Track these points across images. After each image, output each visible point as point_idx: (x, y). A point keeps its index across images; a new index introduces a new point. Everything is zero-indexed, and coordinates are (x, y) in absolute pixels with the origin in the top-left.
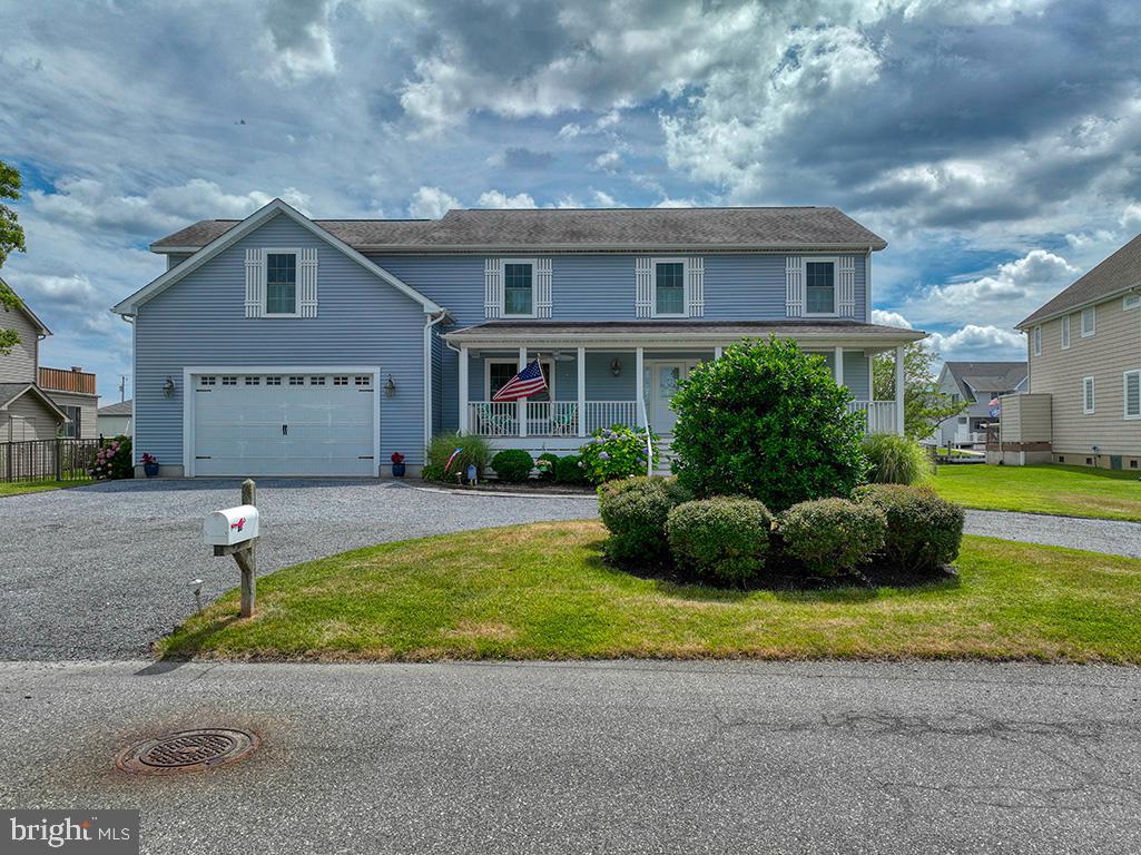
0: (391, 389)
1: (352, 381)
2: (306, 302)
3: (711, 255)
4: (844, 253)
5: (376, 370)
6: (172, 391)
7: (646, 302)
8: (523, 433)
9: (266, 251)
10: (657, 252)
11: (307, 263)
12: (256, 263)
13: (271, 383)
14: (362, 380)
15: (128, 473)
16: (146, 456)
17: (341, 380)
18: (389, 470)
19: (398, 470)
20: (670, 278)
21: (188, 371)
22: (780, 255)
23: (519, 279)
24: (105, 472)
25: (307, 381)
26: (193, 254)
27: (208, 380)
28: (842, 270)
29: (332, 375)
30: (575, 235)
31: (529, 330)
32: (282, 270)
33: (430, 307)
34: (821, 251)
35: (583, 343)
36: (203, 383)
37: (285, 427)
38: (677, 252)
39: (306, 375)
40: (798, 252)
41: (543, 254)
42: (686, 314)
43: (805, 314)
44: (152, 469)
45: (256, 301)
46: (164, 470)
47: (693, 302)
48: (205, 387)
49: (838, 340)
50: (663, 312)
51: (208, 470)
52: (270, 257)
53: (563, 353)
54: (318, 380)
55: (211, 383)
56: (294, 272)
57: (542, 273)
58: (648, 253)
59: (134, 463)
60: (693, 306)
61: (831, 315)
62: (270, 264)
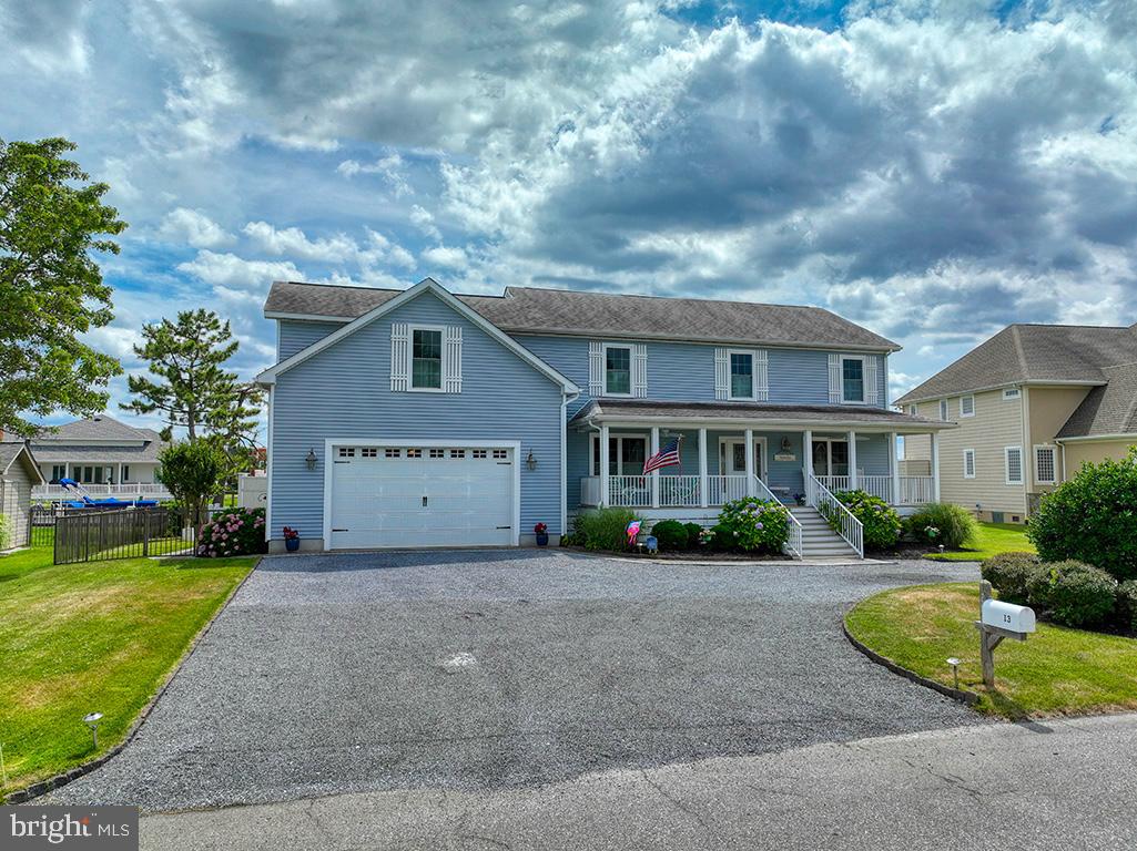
0: (530, 464)
1: (490, 455)
2: (452, 376)
3: (774, 349)
4: (869, 352)
5: (517, 445)
6: (313, 463)
7: (723, 389)
8: (656, 503)
9: (412, 327)
10: (732, 345)
11: (452, 341)
12: (403, 338)
13: (411, 456)
14: (500, 453)
15: (262, 547)
16: (286, 530)
17: (479, 453)
18: (533, 540)
19: (541, 540)
20: (742, 366)
21: (329, 443)
22: (822, 352)
23: (617, 361)
24: (230, 546)
25: (447, 454)
26: (347, 323)
27: (347, 452)
28: (869, 367)
29: (470, 448)
30: (656, 325)
32: (426, 350)
34: (853, 350)
35: (703, 424)
36: (342, 455)
37: (425, 499)
38: (748, 345)
39: (446, 448)
40: (836, 350)
41: (639, 341)
42: (754, 399)
43: (843, 402)
44: (292, 542)
45: (402, 374)
46: (306, 544)
47: (760, 389)
48: (343, 459)
49: (894, 427)
50: (736, 396)
51: (345, 542)
52: (417, 335)
53: (671, 431)
54: (458, 453)
55: (350, 455)
56: (439, 348)
57: (638, 357)
58: (724, 345)
59: (268, 538)
60: (761, 391)
61: (862, 403)
62: (415, 340)
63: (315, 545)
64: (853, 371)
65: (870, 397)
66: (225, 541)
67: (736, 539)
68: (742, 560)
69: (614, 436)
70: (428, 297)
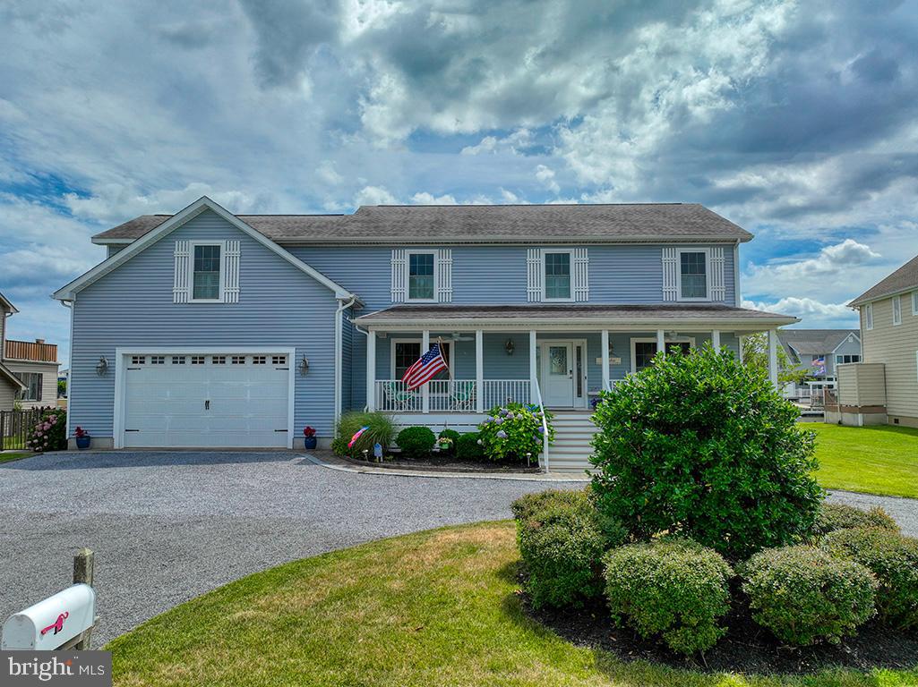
0: (304, 368)
1: (269, 361)
2: (229, 287)
3: (594, 246)
4: (714, 244)
5: (291, 351)
6: (105, 370)
7: (537, 290)
8: (426, 409)
9: (193, 243)
10: (546, 244)
11: (230, 253)
12: (184, 253)
13: (195, 362)
14: (280, 359)
15: (63, 445)
16: (78, 429)
17: (259, 360)
18: (302, 443)
19: (310, 443)
20: (557, 267)
21: (120, 352)
22: (655, 246)
23: (421, 267)
24: (41, 443)
25: (229, 361)
26: (128, 245)
27: (139, 359)
28: (713, 259)
29: (251, 355)
30: (472, 229)
31: (430, 314)
32: (207, 261)
33: (341, 293)
34: (694, 243)
35: (481, 326)
36: (134, 362)
37: (207, 402)
38: (565, 243)
39: (227, 355)
40: (674, 244)
41: (443, 245)
42: (572, 299)
43: (680, 299)
44: (84, 441)
45: (183, 289)
46: (96, 443)
47: (579, 288)
48: (135, 366)
49: (715, 324)
50: (551, 297)
51: (137, 442)
52: (198, 248)
53: (462, 335)
54: (239, 360)
55: (141, 362)
56: (218, 262)
57: (443, 262)
58: (538, 245)
59: (67, 437)
60: (580, 291)
61: (703, 299)
62: (197, 255)
63: (106, 443)
64: (693, 266)
65: (715, 292)
67: (481, 447)
68: (472, 471)
69: (434, 341)
70: (206, 214)
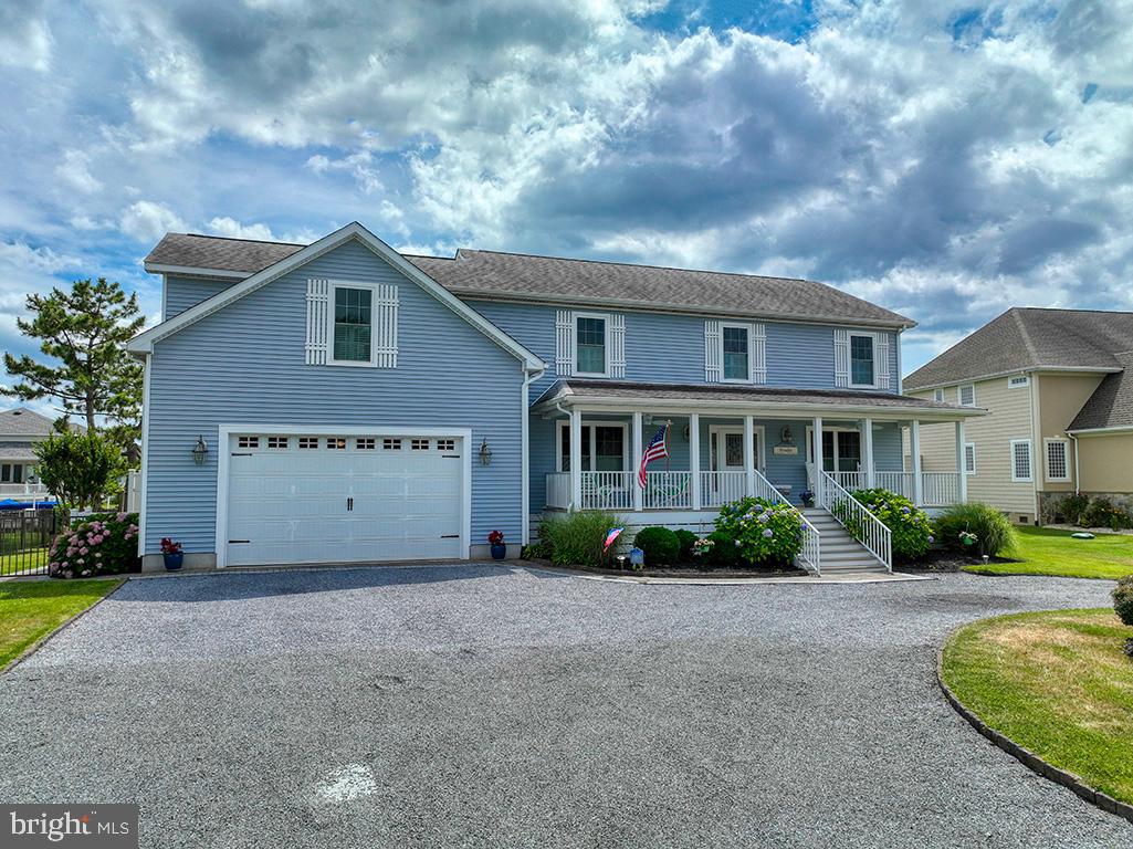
0: (483, 456)
1: (433, 445)
2: (384, 346)
3: (772, 323)
4: (879, 328)
5: (467, 433)
6: (202, 455)
7: (715, 368)
8: (638, 504)
9: (334, 284)
11: (385, 301)
12: (321, 297)
13: (333, 446)
14: (446, 444)
15: (132, 564)
16: (165, 542)
17: (420, 444)
18: (486, 551)
19: (496, 552)
20: (736, 343)
21: (225, 430)
22: (829, 327)
23: (591, 335)
24: (90, 563)
25: (379, 445)
26: (242, 280)
27: (248, 441)
28: (879, 344)
29: (409, 437)
32: (353, 316)
33: (532, 362)
34: (861, 326)
35: (695, 409)
36: (241, 445)
37: (350, 501)
38: (743, 317)
39: (377, 437)
40: (843, 325)
41: (615, 310)
42: (750, 381)
43: (850, 385)
44: (173, 557)
45: (320, 344)
46: (188, 561)
47: (757, 368)
48: (243, 450)
49: (915, 414)
50: (730, 377)
51: (247, 557)
52: (340, 292)
53: (655, 418)
54: (393, 443)
55: (252, 445)
56: (369, 311)
57: (614, 329)
58: (715, 316)
59: (141, 552)
60: (757, 373)
61: (871, 387)
62: (338, 301)
63: (206, 561)
64: (862, 350)
65: (881, 382)
66: (84, 557)
67: (739, 549)
70: (354, 247)
